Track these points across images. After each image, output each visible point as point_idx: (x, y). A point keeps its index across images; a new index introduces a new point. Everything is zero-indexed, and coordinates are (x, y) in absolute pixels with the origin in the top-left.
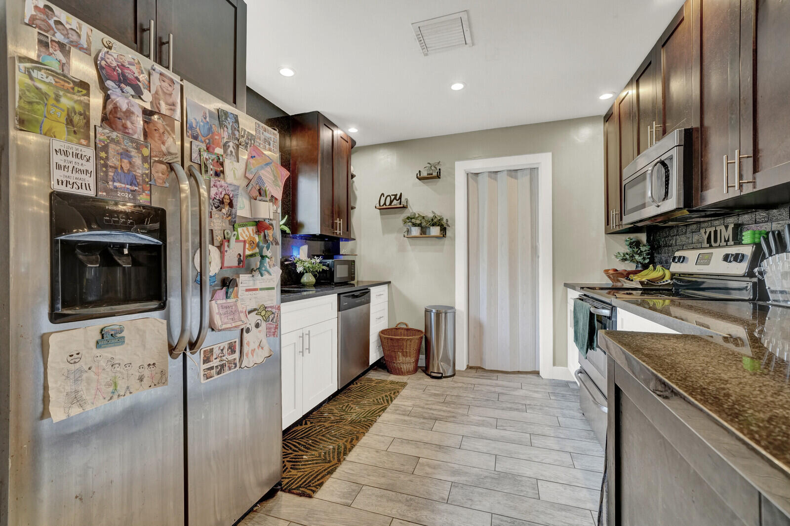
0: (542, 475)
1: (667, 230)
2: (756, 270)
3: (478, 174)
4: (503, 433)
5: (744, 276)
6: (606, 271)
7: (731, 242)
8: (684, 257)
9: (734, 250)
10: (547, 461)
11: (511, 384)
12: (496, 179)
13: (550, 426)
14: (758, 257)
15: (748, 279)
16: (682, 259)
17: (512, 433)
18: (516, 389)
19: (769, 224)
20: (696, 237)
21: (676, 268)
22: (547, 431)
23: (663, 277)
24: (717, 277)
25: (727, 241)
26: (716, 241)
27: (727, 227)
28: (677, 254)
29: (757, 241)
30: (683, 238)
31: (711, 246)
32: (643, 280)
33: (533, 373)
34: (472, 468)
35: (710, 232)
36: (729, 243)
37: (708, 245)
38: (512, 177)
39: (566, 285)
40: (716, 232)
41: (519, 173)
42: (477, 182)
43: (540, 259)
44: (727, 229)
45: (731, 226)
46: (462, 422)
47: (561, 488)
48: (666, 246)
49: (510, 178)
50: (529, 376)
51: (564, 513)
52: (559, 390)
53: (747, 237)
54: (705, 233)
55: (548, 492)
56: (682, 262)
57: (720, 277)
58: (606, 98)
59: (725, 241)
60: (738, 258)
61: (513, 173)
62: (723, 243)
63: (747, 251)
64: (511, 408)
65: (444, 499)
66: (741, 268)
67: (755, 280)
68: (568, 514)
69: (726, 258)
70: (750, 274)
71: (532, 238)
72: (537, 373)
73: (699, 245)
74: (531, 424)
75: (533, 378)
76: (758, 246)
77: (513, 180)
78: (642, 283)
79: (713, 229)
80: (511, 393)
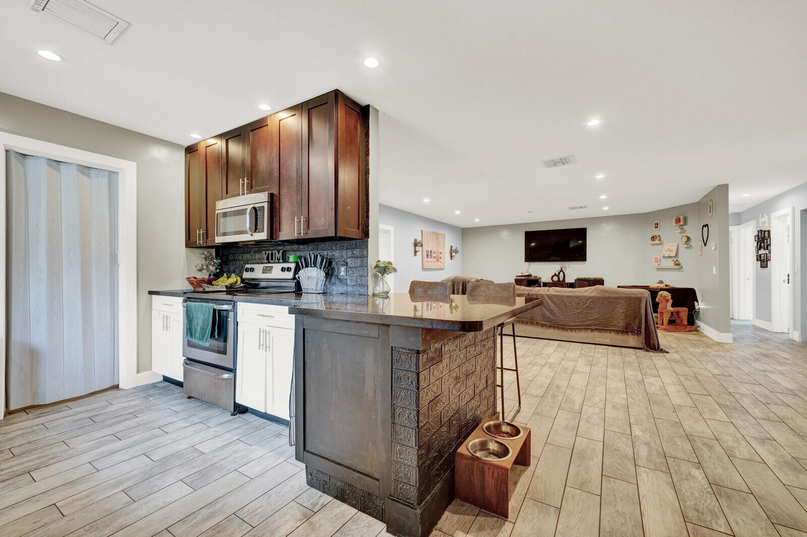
0: (193, 443)
1: (235, 249)
2: (297, 276)
3: (24, 155)
4: (132, 439)
5: (291, 279)
6: (188, 279)
7: (281, 261)
8: (253, 269)
9: (286, 265)
10: (188, 434)
11: (95, 406)
12: (58, 170)
13: (169, 416)
14: (297, 269)
15: (292, 281)
16: (252, 270)
17: (139, 435)
18: (106, 407)
19: (299, 252)
20: (257, 256)
21: (246, 275)
22: (169, 420)
23: (236, 282)
24: (274, 280)
25: (279, 260)
26: (272, 259)
27: (279, 252)
28: (248, 266)
29: (296, 261)
30: (248, 256)
31: (269, 262)
32: (227, 284)
33: (110, 390)
34: (131, 473)
35: (269, 254)
36: (280, 261)
37: (267, 261)
38: (84, 174)
39: (151, 293)
40: (272, 254)
41: (93, 172)
42: (23, 165)
43: (120, 268)
44: (279, 253)
45: (281, 251)
46: (72, 456)
47: (213, 441)
48: (234, 260)
49: (82, 175)
50: (108, 393)
51: (225, 449)
52: (151, 392)
53: (292, 258)
54: (265, 254)
55: (206, 448)
56: (253, 271)
57: (277, 280)
58: (195, 137)
59: (278, 259)
60: (289, 269)
61: (85, 170)
62: (277, 261)
63: (293, 266)
64: (118, 422)
65: (130, 502)
66: (290, 275)
67: (295, 281)
68: (228, 448)
69: (283, 269)
70: (294, 278)
71: (111, 245)
72: (116, 387)
73: (260, 261)
74: (152, 421)
75: (115, 392)
76: (297, 263)
77: (85, 178)
78: (226, 287)
79: (270, 252)
80: (104, 411)
